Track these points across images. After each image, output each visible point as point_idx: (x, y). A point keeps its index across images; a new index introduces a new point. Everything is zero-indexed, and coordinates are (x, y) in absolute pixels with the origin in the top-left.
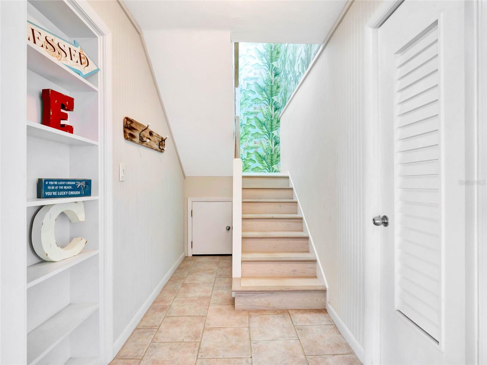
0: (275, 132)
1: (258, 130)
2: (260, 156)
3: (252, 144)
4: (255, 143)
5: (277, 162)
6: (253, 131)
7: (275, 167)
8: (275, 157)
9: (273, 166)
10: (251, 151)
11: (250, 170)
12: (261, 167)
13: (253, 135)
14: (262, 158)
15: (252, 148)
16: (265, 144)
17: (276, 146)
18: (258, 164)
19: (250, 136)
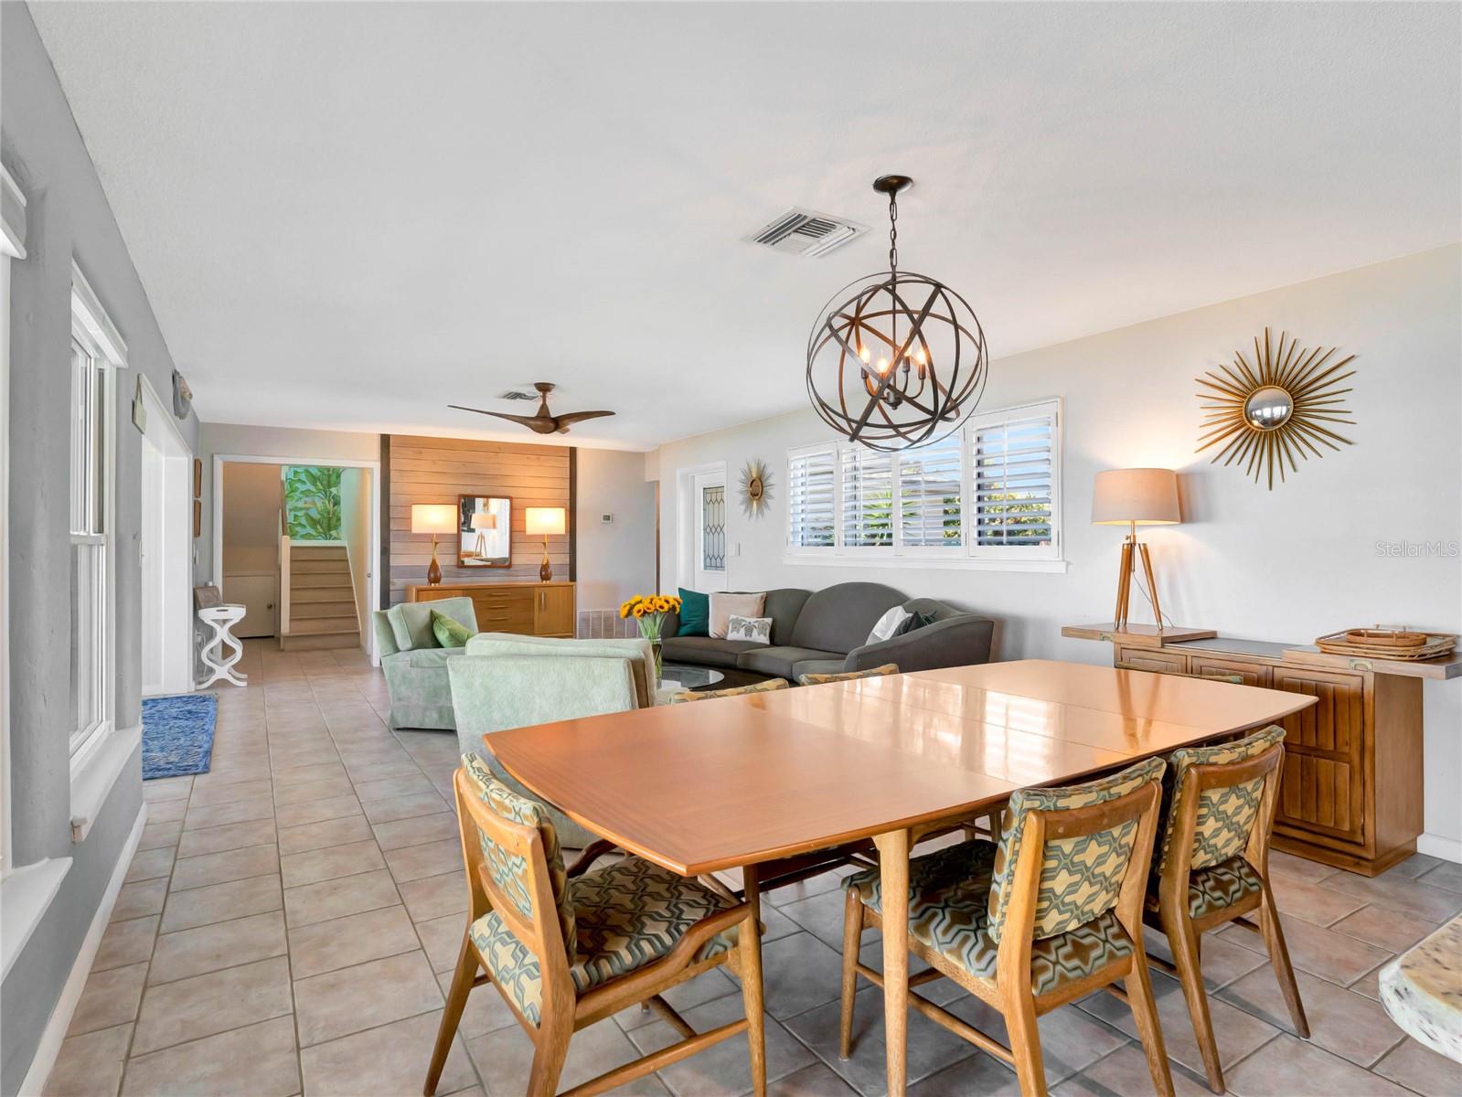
0: (333, 490)
1: (309, 486)
2: (312, 518)
3: (301, 504)
4: (306, 503)
5: (336, 527)
6: (302, 487)
7: (334, 533)
8: (334, 520)
9: (331, 532)
10: (300, 513)
11: (298, 537)
12: (314, 533)
13: (302, 492)
14: (314, 522)
15: (301, 509)
16: (319, 505)
17: (336, 508)
18: (309, 530)
19: (297, 493)
